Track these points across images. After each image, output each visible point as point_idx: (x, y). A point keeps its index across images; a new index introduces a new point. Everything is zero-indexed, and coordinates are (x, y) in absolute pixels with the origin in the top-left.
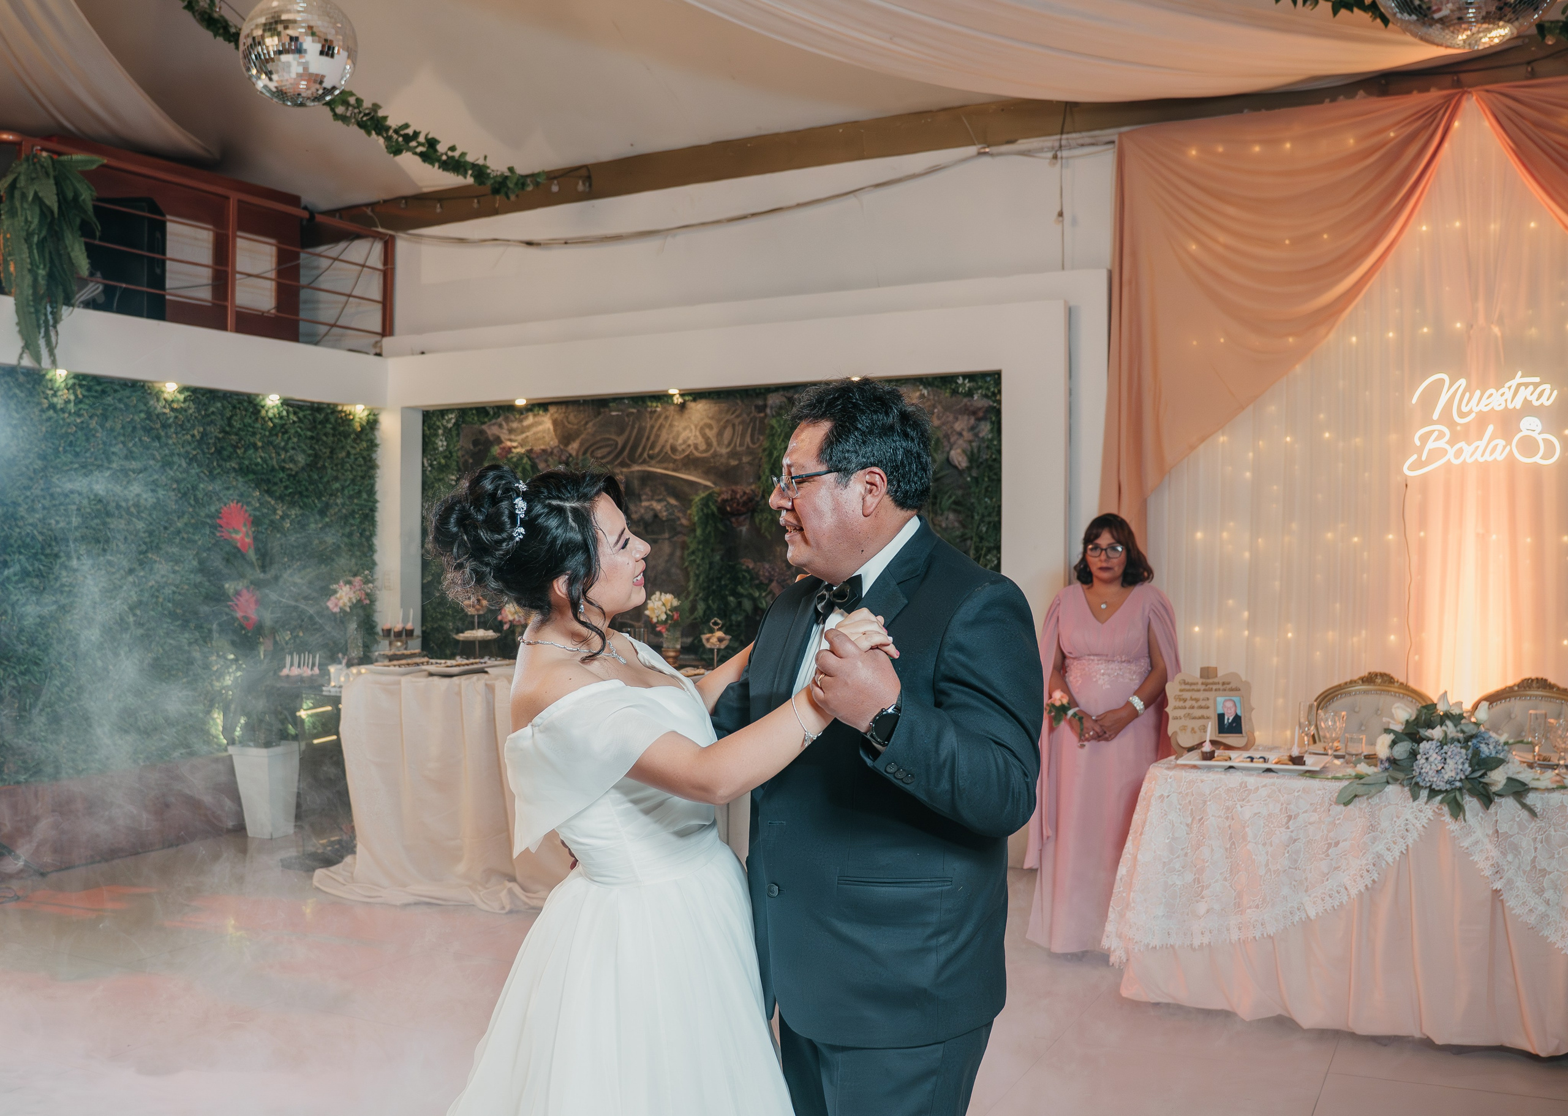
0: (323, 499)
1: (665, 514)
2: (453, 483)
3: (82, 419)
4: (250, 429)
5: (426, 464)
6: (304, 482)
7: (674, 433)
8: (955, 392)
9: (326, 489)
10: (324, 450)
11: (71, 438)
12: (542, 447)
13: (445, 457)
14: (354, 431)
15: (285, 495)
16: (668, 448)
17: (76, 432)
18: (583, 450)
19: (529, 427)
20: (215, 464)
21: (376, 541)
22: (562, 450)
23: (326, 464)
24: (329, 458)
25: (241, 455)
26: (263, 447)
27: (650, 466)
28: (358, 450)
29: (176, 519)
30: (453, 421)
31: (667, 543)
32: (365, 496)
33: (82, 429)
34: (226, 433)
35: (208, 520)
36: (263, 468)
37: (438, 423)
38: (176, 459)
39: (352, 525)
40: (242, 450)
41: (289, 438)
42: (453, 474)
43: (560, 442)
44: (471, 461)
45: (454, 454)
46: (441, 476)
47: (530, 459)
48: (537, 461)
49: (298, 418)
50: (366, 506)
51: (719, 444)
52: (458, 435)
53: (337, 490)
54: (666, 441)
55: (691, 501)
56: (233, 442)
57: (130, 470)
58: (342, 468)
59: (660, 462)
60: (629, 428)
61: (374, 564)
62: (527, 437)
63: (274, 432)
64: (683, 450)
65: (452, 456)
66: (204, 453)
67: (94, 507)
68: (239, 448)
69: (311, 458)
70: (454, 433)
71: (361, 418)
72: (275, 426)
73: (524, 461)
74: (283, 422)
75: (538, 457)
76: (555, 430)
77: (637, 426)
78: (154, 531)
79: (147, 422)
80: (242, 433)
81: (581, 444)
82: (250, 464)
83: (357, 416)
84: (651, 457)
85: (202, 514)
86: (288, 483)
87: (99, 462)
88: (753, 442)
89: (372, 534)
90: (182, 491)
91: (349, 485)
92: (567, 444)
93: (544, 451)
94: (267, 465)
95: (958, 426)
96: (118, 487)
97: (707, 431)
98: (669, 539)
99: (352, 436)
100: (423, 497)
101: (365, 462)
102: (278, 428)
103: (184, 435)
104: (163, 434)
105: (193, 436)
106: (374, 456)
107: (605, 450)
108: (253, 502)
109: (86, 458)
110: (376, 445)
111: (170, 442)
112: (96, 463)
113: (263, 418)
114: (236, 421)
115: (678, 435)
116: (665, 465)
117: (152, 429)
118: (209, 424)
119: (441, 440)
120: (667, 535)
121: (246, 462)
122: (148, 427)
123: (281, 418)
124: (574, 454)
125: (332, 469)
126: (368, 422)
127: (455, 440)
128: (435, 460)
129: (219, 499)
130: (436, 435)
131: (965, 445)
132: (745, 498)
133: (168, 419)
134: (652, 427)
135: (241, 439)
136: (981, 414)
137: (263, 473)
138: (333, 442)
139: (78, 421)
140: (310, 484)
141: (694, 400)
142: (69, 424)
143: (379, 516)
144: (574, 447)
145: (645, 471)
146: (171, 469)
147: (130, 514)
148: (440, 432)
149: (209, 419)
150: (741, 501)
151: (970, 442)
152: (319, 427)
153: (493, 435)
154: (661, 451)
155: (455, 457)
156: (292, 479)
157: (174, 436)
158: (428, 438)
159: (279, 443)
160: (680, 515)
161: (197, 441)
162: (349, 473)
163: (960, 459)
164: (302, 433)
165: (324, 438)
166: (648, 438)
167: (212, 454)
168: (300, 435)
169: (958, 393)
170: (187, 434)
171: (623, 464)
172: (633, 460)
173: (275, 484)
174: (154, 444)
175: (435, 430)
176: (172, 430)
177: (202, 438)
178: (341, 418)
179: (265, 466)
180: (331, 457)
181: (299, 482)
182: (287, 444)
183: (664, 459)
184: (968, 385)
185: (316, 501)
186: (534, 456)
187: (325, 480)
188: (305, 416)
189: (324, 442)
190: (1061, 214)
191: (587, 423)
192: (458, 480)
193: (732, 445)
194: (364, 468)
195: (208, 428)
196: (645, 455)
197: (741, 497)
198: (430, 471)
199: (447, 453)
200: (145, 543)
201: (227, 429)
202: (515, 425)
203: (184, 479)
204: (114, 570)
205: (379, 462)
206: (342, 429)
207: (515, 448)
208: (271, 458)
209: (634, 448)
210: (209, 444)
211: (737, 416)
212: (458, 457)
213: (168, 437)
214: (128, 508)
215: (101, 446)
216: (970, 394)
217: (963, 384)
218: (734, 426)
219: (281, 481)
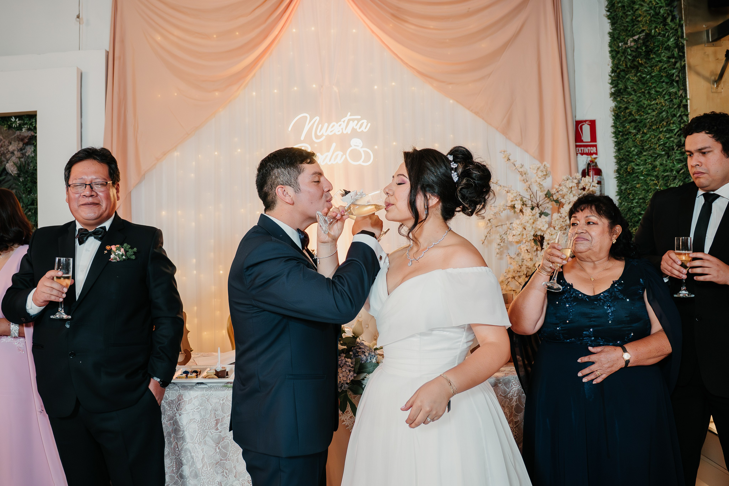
8: (10, 127)
95: (11, 148)
131: (17, 160)
136: (26, 140)
151: (19, 158)
163: (12, 169)
169: (12, 127)
184: (18, 122)
190: (78, 17)
216: (20, 128)
217: (15, 121)
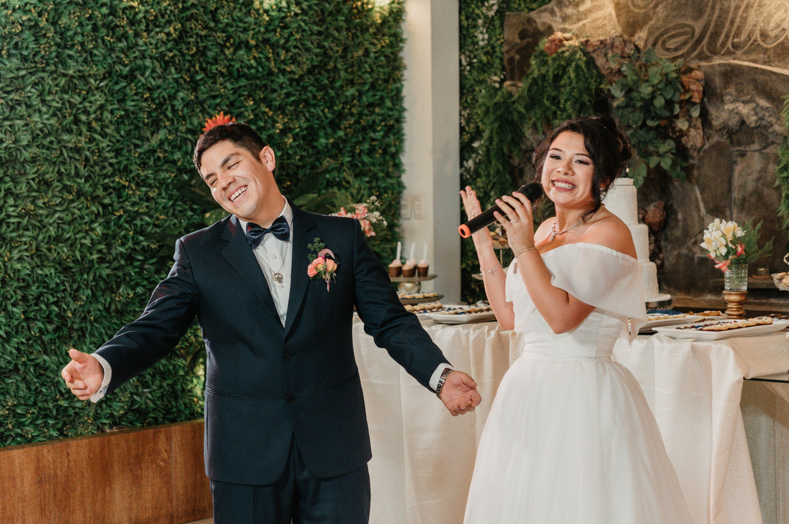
0: (336, 108)
1: (754, 118)
2: (497, 85)
3: (29, 16)
4: (241, 24)
5: (464, 63)
6: (310, 88)
7: (765, 14)
9: (338, 95)
10: (336, 48)
11: (16, 39)
12: (601, 38)
13: (486, 53)
14: (373, 23)
15: (286, 104)
16: (757, 34)
17: (22, 31)
18: (651, 40)
19: (586, 14)
20: (197, 68)
21: (404, 159)
22: (625, 42)
23: (339, 66)
24: (342, 57)
25: (230, 57)
26: (257, 46)
27: (734, 59)
28: (379, 47)
29: (149, 135)
30: (495, 8)
31: (757, 154)
32: (388, 104)
33: (30, 28)
34: (211, 29)
35: (189, 136)
36: (258, 71)
37: (477, 11)
38: (148, 62)
39: (373, 140)
40: (232, 50)
41: (291, 34)
42: (496, 74)
43: (624, 31)
44: (517, 57)
45: (497, 49)
46: (482, 77)
47: (586, 54)
48: (594, 55)
49: (302, 9)
50: (390, 116)
52: (502, 25)
53: (353, 97)
54: (755, 25)
55: (784, 100)
56: (220, 41)
57: (90, 76)
58: (360, 68)
59: (747, 52)
60: (708, 10)
61: (401, 186)
62: (584, 25)
63: (271, 28)
64: (776, 37)
65: (494, 52)
66: (183, 55)
67: (45, 122)
68: (228, 48)
69: (319, 59)
70: (497, 23)
71: (381, 8)
72: (272, 20)
73: (578, 56)
74: (283, 15)
75: (594, 51)
76: (618, 16)
77: (718, 7)
78: (122, 149)
79: (111, 18)
80: (231, 30)
81: (650, 33)
82: (241, 67)
83: (377, 5)
84: (736, 47)
85: (183, 129)
86: (290, 89)
87: (53, 68)
89: (399, 150)
90: (157, 101)
91: (368, 91)
92: (632, 35)
93: (602, 42)
94: (262, 68)
96: (77, 97)
98: (759, 151)
99: (371, 30)
100: (461, 104)
101: (389, 62)
102: (277, 23)
103: (157, 33)
104: (131, 32)
105: (168, 34)
106: (401, 54)
107: (679, 40)
108: (246, 114)
109: (36, 63)
110: (402, 41)
111: (140, 42)
112: (48, 68)
113: (257, 11)
114: (223, 16)
115: (770, 16)
116: (753, 56)
117: (117, 26)
118: (189, 19)
119: (482, 33)
120: (756, 146)
121: (237, 65)
122: (112, 25)
123: (280, 10)
124: (641, 44)
125: (346, 70)
126: (391, 12)
127: (498, 31)
128: (475, 57)
129: (203, 111)
130: (475, 26)
133: (136, 14)
134: (737, 8)
135: (229, 37)
137: (258, 78)
138: (347, 38)
139: (25, 18)
140: (319, 90)
142: (13, 23)
143: (407, 128)
144: (641, 37)
145: (729, 65)
146: (142, 75)
147: (90, 129)
148: (480, 22)
149: (189, 13)
152: (329, 19)
153: (544, 24)
154: (749, 37)
155: (498, 54)
156: (294, 84)
157: (145, 34)
158: (467, 29)
159: (278, 41)
160: (774, 120)
161: (174, 40)
162: (367, 76)
164: (306, 28)
165: (336, 34)
166: (732, 22)
167: (192, 56)
168: (304, 31)
170: (161, 32)
171: (701, 57)
172: (715, 53)
173: (274, 91)
174: (121, 45)
175: (474, 20)
176: (143, 27)
177: (180, 37)
178: (357, 8)
179: (260, 69)
180: (344, 57)
181: (305, 88)
182: (287, 41)
183: (755, 48)
185: (326, 110)
186: (590, 49)
187: (338, 84)
188: (310, 7)
189: (335, 38)
191: (656, 6)
192: (502, 82)
194: (387, 70)
195: (188, 25)
196: (729, 45)
198: (470, 71)
199: (489, 48)
200: (111, 165)
201: (212, 24)
202: (569, 11)
203: (158, 87)
204: (71, 197)
205: (405, 62)
206: (358, 21)
207: (567, 40)
208: (268, 59)
209: (715, 35)
210: (189, 43)
212: (502, 53)
213: (137, 35)
214: (89, 123)
215: (54, 48)
219: (281, 87)
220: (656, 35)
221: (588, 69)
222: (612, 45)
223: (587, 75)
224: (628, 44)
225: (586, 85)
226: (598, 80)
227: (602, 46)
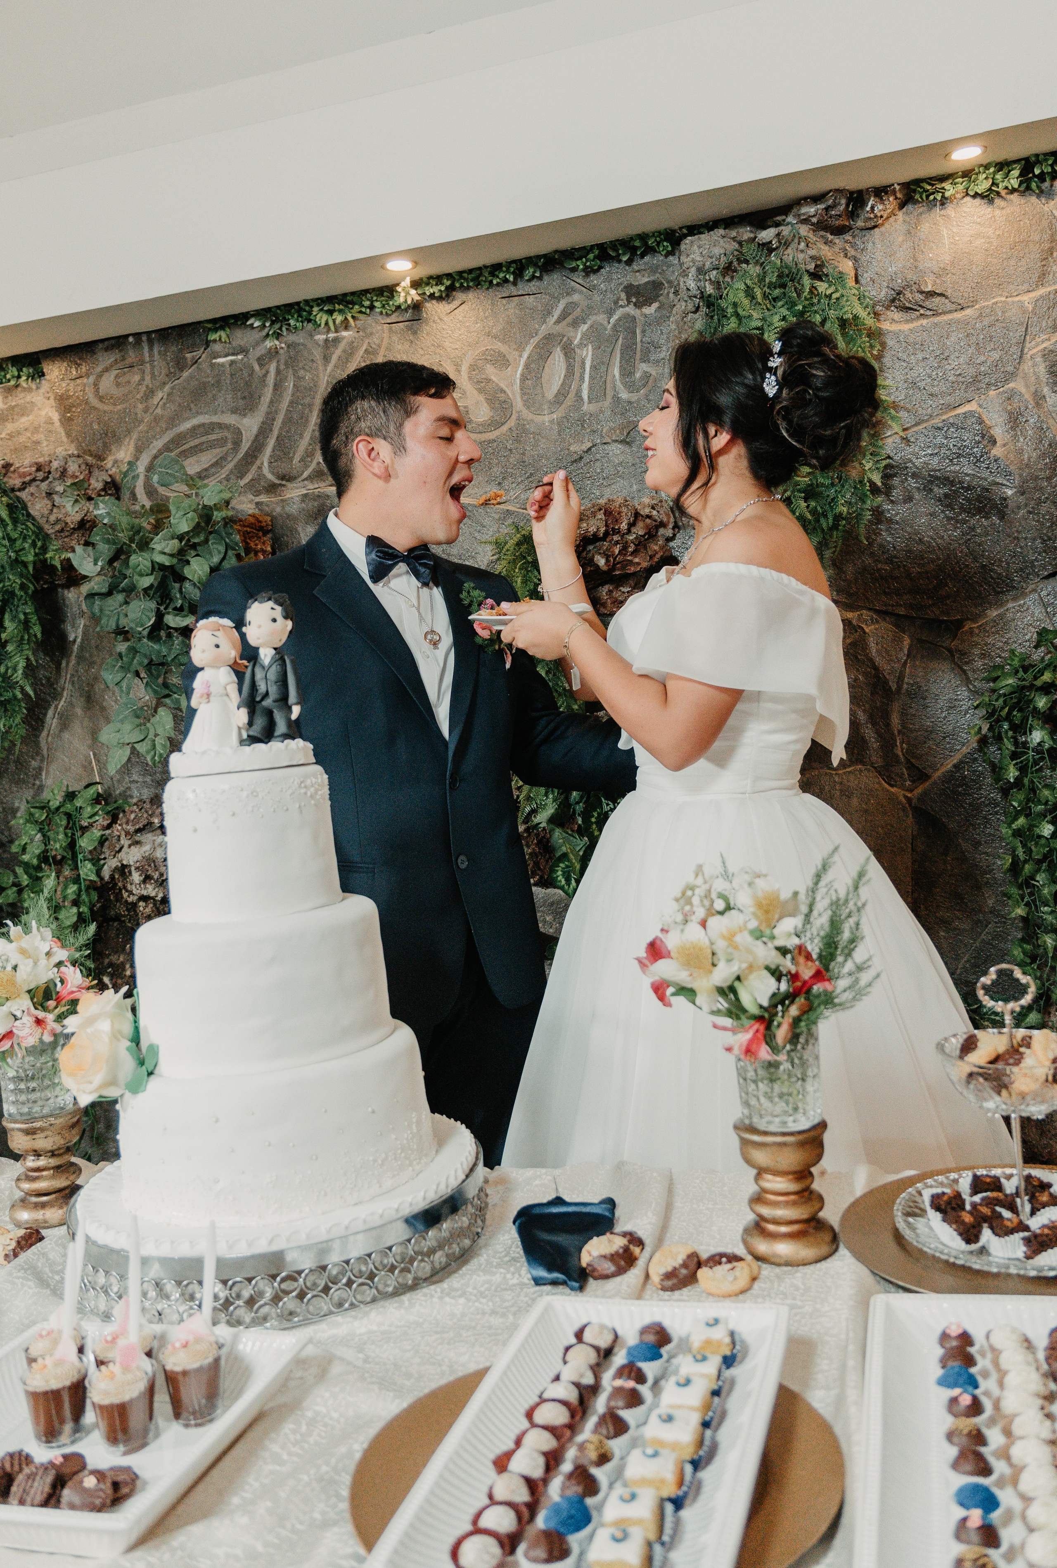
12: (41, 460)
22: (90, 467)
43: (81, 447)
48: (23, 495)
51: (527, 404)
60: (268, 393)
75: (24, 486)
76: (66, 421)
77: (290, 385)
81: (139, 450)
88: (631, 387)
92: (100, 456)
93: (40, 467)
97: (491, 371)
107: (205, 459)
132: (639, 530)
141: (446, 296)
144: (123, 454)
150: (631, 537)
171: (258, 487)
172: (289, 478)
186: (17, 482)
191: (149, 395)
193: (568, 402)
197: (631, 525)
211: (575, 324)
218: (569, 351)
220: (155, 452)
221: (15, 521)
222: (64, 473)
223: (14, 535)
224: (96, 472)
225: (12, 555)
226: (39, 544)
227: (40, 475)
